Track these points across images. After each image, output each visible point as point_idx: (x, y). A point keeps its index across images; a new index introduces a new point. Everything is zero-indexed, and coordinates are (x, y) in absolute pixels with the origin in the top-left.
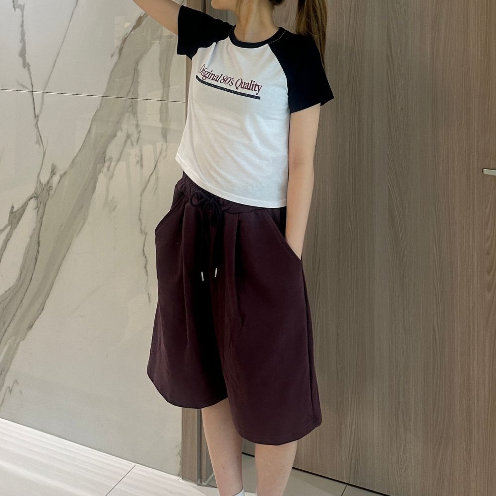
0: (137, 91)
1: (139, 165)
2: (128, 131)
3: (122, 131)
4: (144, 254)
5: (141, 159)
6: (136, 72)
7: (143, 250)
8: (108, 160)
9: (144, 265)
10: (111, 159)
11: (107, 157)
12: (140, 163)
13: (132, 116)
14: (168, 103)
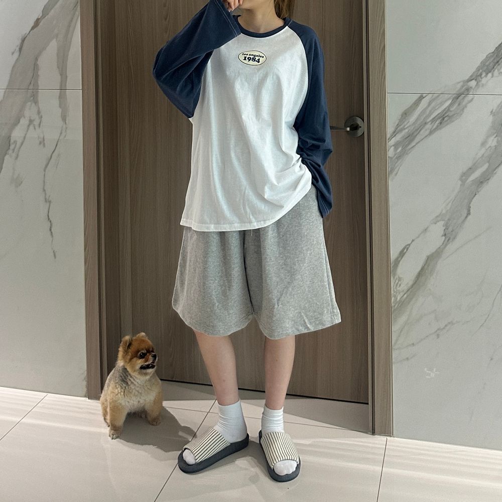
0: (38, 83)
1: (42, 145)
2: (30, 117)
3: (24, 117)
4: (49, 219)
5: (44, 140)
6: (36, 67)
7: (48, 216)
8: (13, 144)
9: (49, 227)
10: (15, 142)
11: (12, 141)
12: (43, 143)
13: (33, 104)
14: (65, 92)
